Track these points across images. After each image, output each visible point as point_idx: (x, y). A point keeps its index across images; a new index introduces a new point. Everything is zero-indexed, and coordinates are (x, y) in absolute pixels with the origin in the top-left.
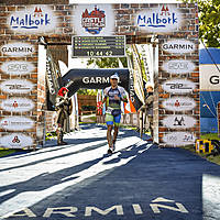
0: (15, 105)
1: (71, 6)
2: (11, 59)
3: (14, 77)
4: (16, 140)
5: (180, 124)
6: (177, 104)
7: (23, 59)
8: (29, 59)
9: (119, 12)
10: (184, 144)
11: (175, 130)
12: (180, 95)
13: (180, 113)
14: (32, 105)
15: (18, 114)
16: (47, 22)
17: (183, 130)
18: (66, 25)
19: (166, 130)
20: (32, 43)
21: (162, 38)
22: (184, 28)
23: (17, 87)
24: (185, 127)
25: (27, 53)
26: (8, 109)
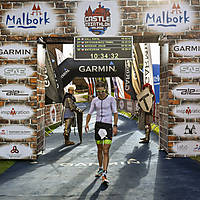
0: (13, 113)
1: (73, 3)
2: (8, 62)
3: (11, 82)
4: (15, 150)
5: (191, 132)
6: (188, 111)
7: (21, 62)
8: (27, 62)
9: (126, 10)
10: (196, 154)
11: (186, 139)
12: (191, 102)
13: (191, 121)
14: (31, 113)
15: (16, 122)
16: (46, 21)
17: (194, 139)
18: (67, 25)
19: (176, 139)
20: (30, 44)
21: (172, 39)
22: (196, 27)
23: (15, 93)
24: (196, 136)
25: (25, 56)
26: (5, 117)
